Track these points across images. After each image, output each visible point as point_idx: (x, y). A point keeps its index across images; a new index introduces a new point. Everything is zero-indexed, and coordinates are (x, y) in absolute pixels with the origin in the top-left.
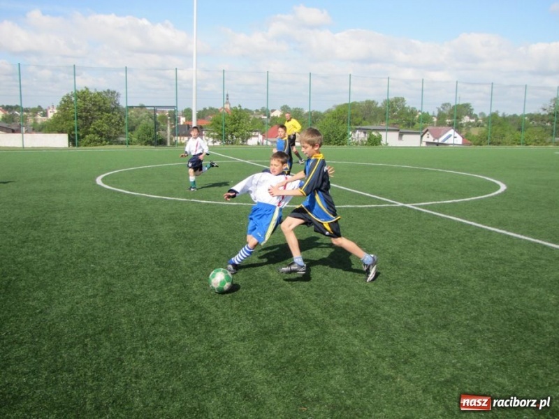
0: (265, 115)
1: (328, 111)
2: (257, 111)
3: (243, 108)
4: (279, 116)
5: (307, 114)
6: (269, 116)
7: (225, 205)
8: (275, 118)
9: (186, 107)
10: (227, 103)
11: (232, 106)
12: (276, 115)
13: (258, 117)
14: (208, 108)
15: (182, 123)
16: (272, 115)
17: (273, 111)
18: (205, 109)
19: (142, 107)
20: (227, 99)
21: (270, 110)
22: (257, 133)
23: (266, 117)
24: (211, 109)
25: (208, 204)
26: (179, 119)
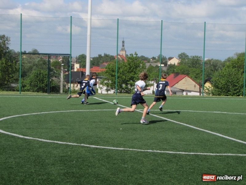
0: (162, 63)
1: (229, 60)
2: (154, 58)
3: (139, 55)
4: (176, 64)
5: (206, 63)
6: (166, 64)
7: (112, 150)
8: (172, 66)
9: (81, 54)
10: (122, 50)
11: (128, 54)
12: (173, 63)
13: (154, 65)
14: (103, 55)
15: (75, 70)
16: (169, 63)
17: (170, 59)
18: (100, 56)
19: (35, 53)
20: (123, 46)
21: (167, 57)
22: (153, 82)
23: (163, 65)
24: (106, 56)
25: (97, 148)
26: (74, 65)
